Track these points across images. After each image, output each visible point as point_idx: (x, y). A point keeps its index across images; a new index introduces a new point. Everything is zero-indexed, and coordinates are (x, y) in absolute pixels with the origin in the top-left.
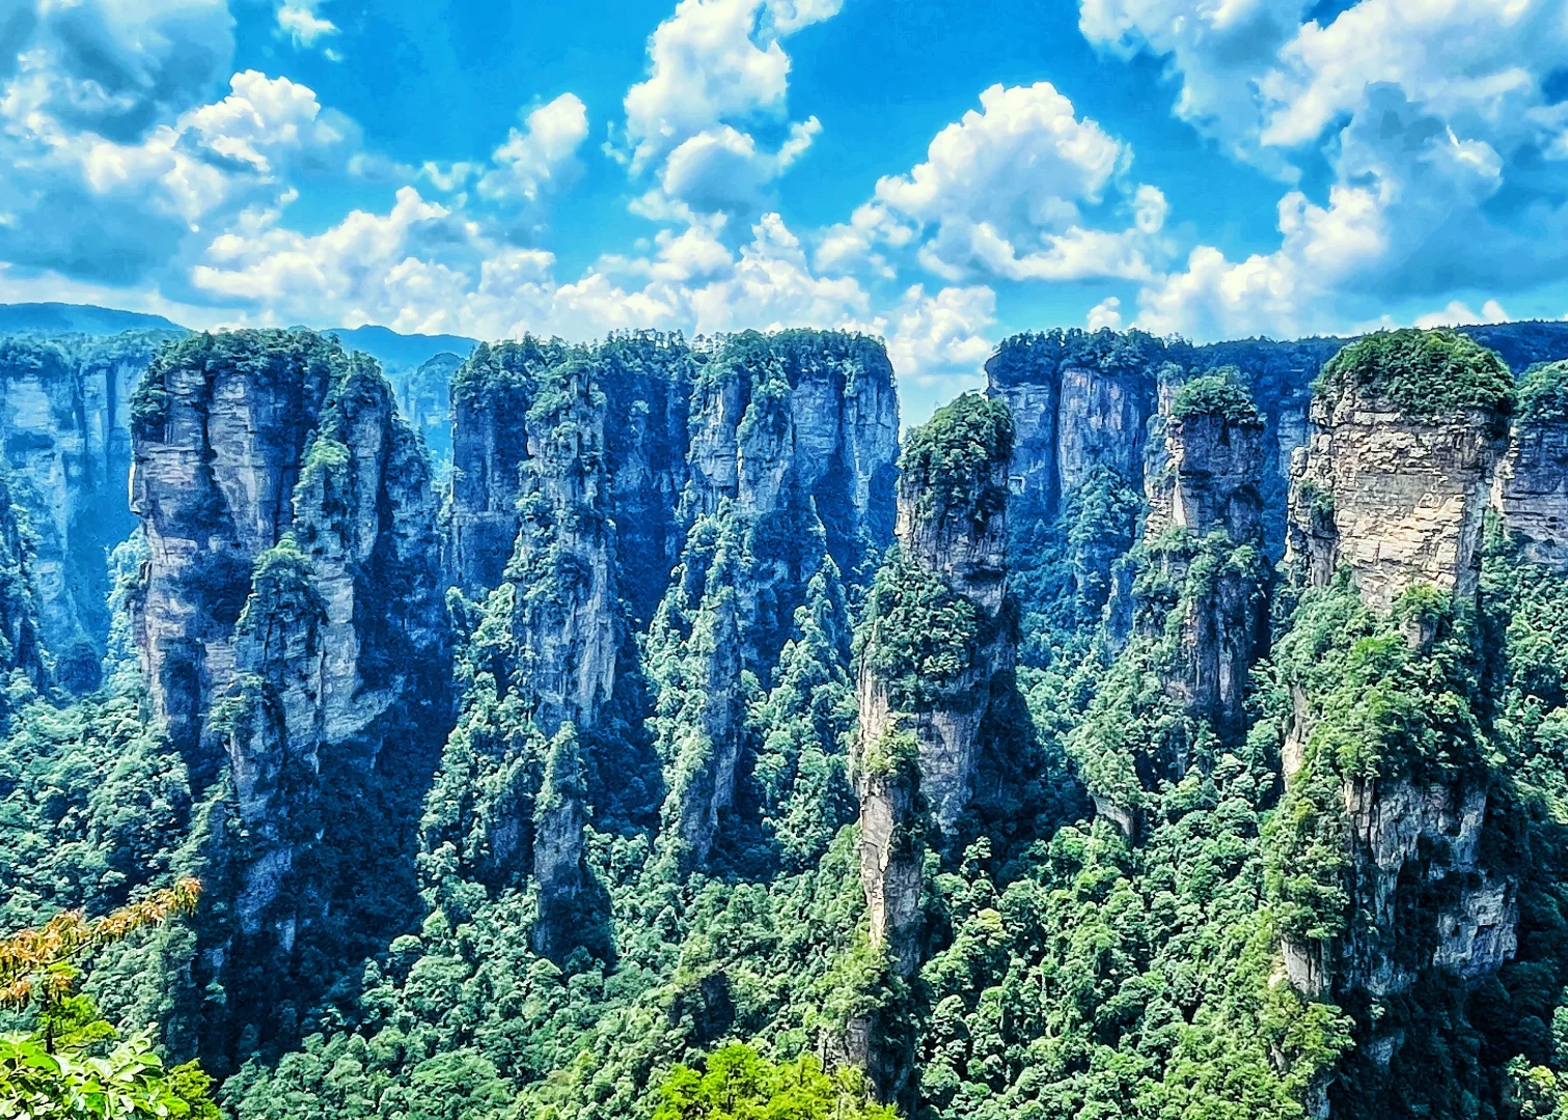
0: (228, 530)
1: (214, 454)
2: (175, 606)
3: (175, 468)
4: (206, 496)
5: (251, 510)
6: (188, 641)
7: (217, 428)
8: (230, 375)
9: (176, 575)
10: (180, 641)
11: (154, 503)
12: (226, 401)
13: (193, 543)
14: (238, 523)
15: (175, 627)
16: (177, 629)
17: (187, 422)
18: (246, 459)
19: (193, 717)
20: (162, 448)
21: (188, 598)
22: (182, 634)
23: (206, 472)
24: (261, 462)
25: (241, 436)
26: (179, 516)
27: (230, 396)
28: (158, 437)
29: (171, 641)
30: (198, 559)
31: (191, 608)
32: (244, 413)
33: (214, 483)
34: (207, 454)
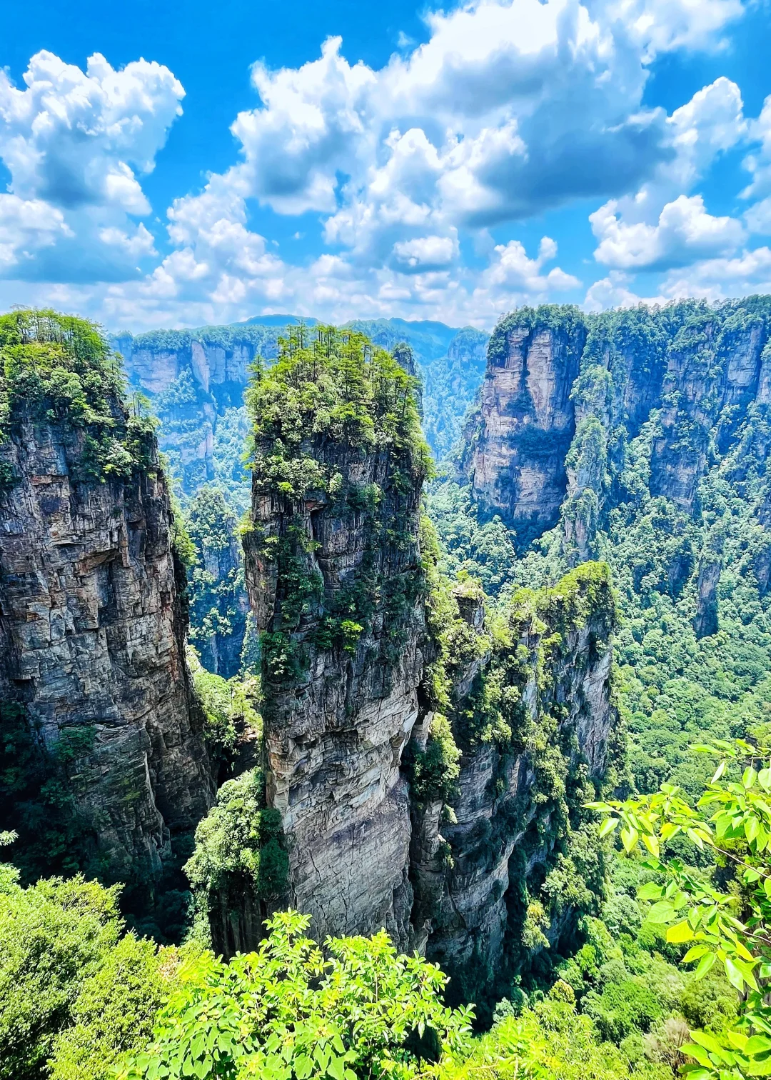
0: (531, 412)
1: (528, 373)
2: (504, 451)
3: (507, 381)
4: (522, 395)
5: (544, 402)
6: (511, 468)
7: (530, 360)
8: (543, 330)
9: (505, 435)
10: (507, 468)
11: (497, 399)
12: (539, 344)
13: (515, 420)
14: (536, 409)
15: (504, 461)
16: (506, 463)
17: (516, 358)
18: (544, 376)
19: (512, 503)
20: (502, 370)
21: (512, 447)
22: (508, 464)
23: (523, 383)
24: (552, 377)
25: (543, 363)
26: (509, 406)
27: (542, 341)
28: (502, 365)
29: (502, 468)
30: (518, 427)
31: (514, 452)
32: (547, 351)
33: (526, 388)
34: (525, 373)
